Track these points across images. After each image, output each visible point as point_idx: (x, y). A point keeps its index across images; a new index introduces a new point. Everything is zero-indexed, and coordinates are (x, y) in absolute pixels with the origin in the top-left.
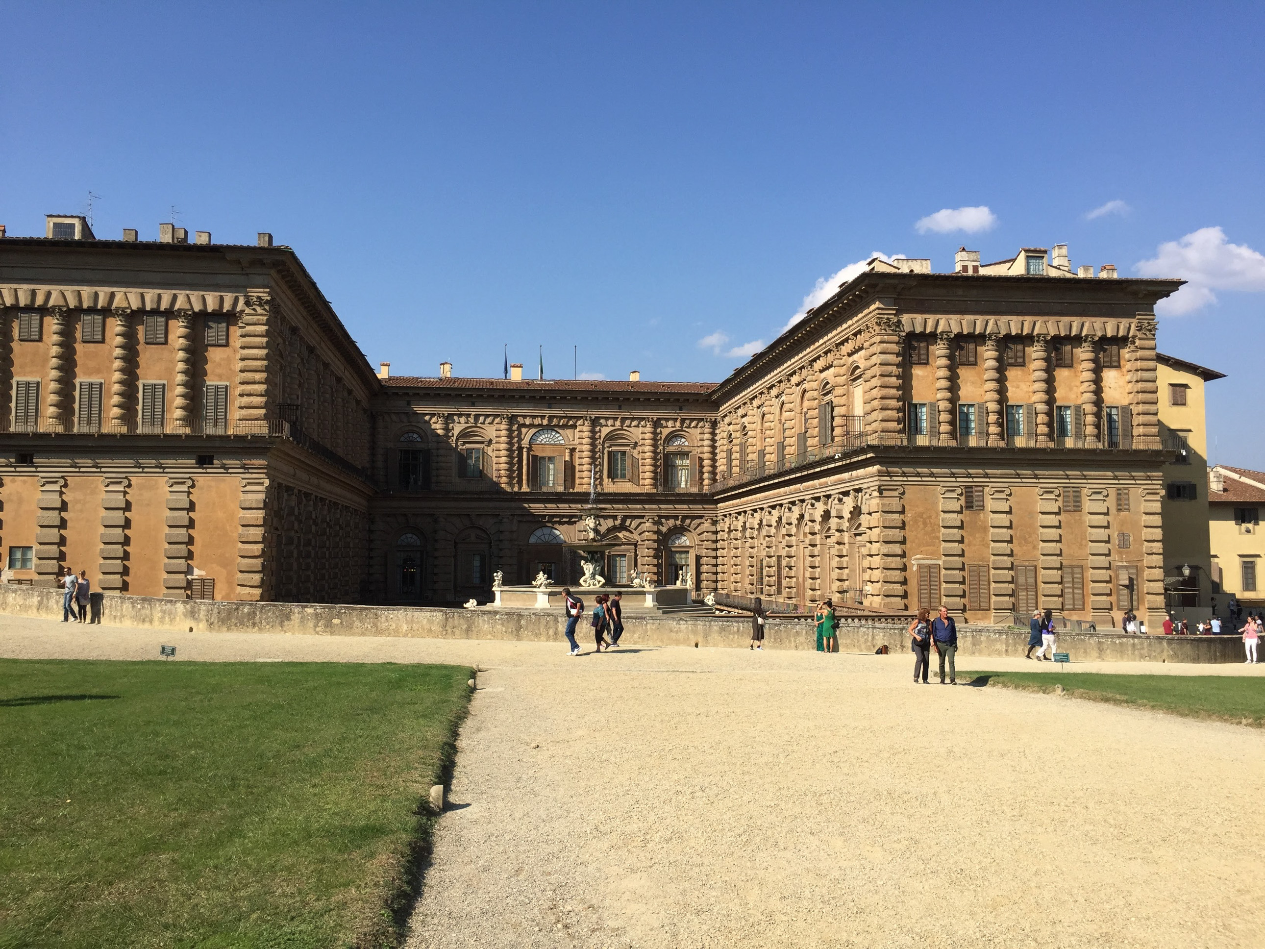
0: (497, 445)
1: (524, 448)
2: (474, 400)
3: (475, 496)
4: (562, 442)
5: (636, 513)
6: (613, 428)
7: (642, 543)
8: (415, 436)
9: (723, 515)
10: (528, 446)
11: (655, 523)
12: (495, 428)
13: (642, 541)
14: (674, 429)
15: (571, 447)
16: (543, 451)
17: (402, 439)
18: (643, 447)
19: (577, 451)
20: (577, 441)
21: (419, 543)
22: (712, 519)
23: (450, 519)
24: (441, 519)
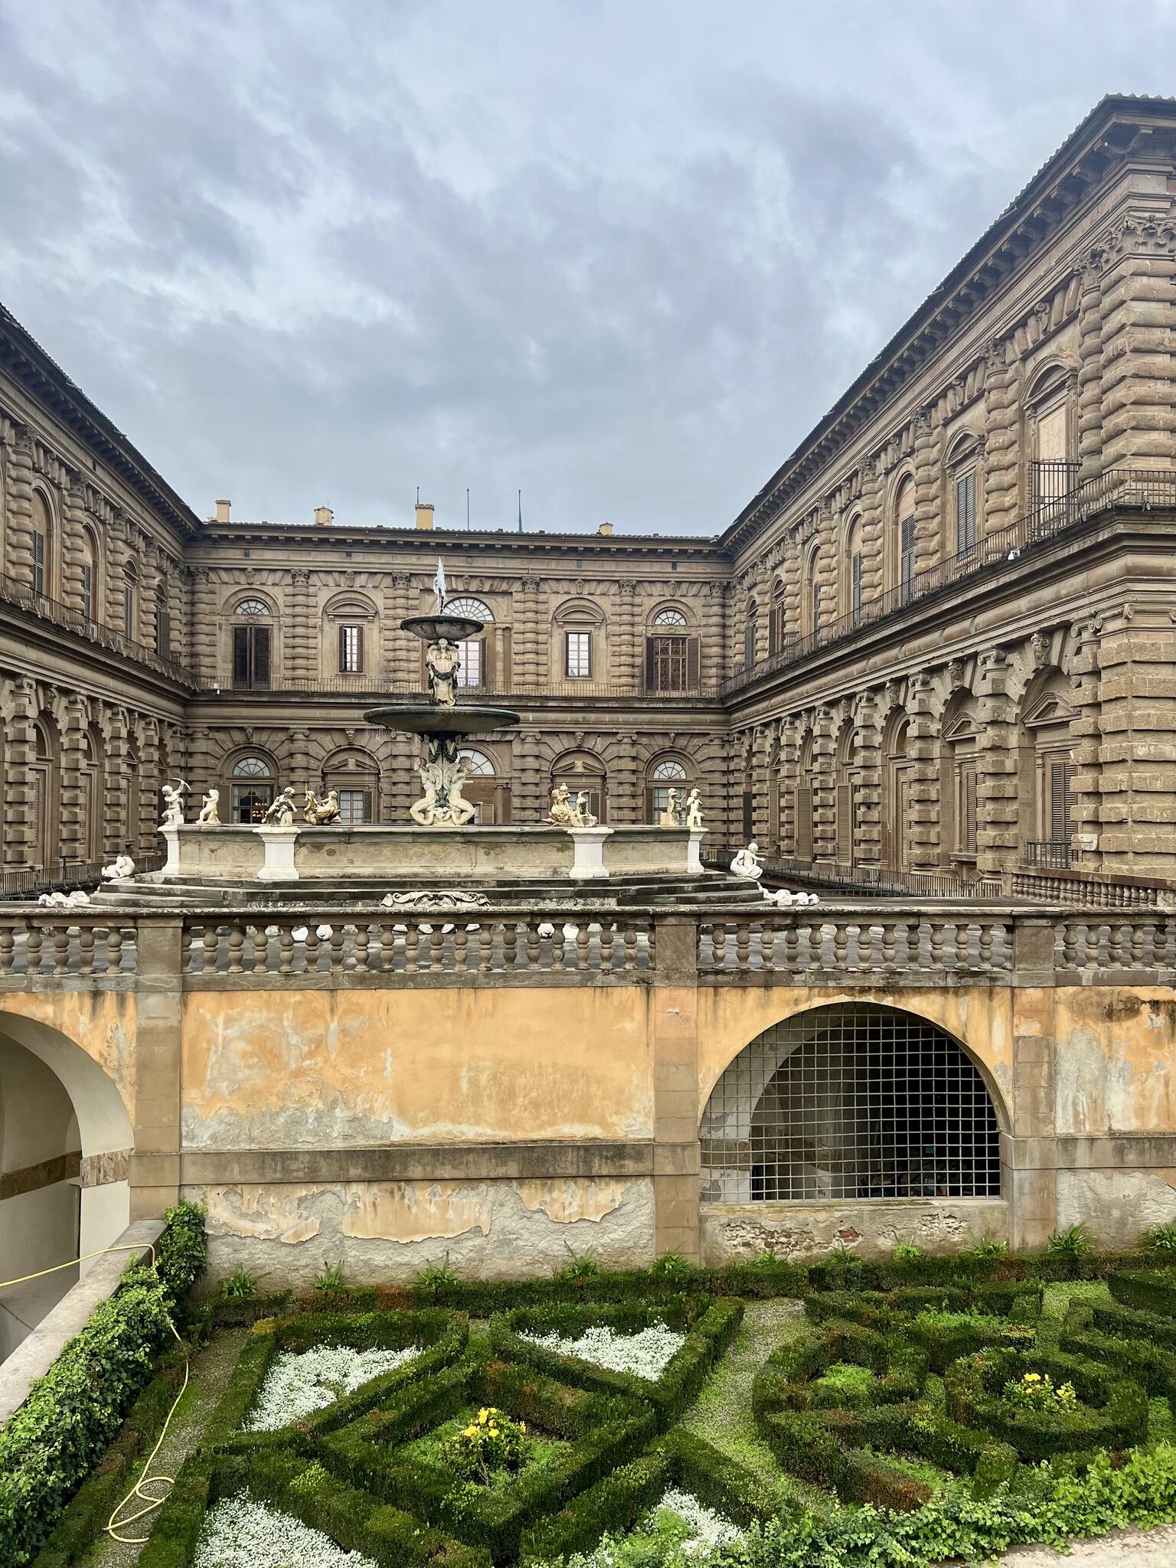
0: (388, 622)
2: (349, 550)
3: (353, 701)
4: (489, 618)
5: (604, 728)
6: (568, 597)
7: (613, 775)
8: (260, 606)
9: (739, 732)
11: (634, 743)
12: (384, 596)
13: (613, 772)
14: (664, 599)
15: (504, 626)
17: (239, 611)
18: (614, 627)
19: (512, 632)
20: (513, 617)
21: (267, 773)
22: (721, 738)
23: (313, 736)
24: (300, 736)
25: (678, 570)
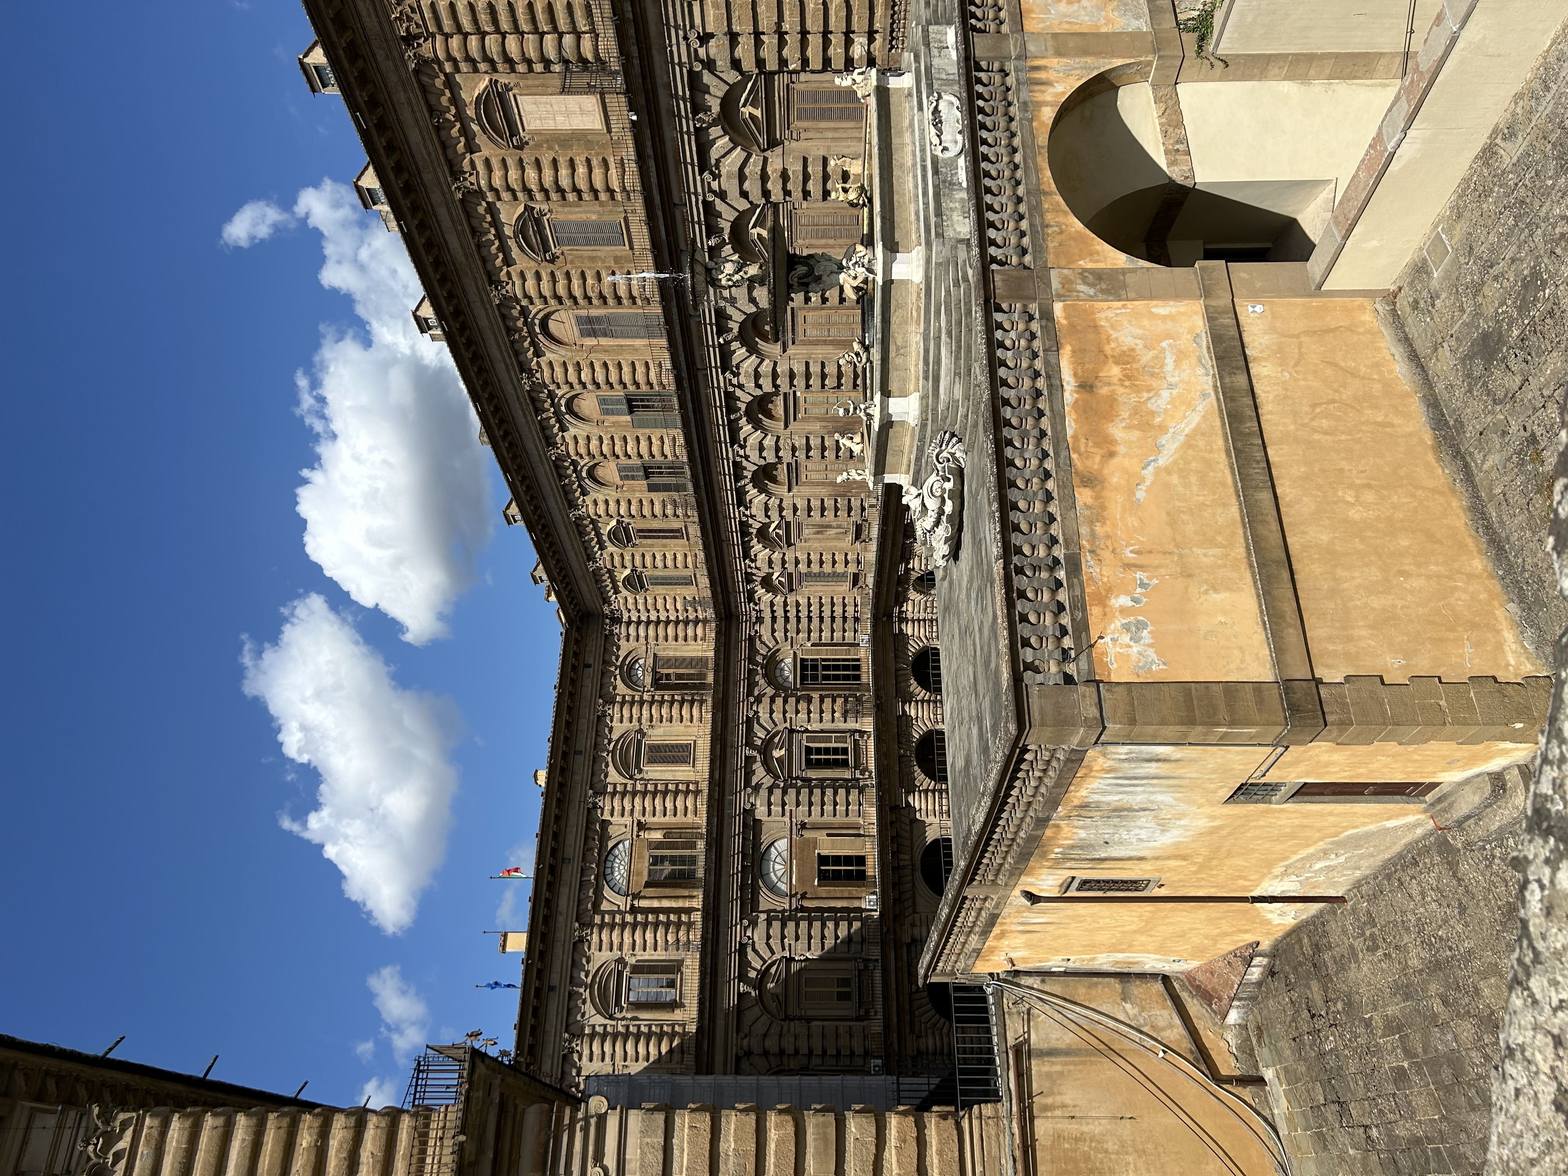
0: (626, 947)
1: (632, 905)
2: (546, 988)
3: (708, 981)
4: (627, 843)
5: (743, 729)
6: (610, 764)
7: (789, 721)
10: (629, 898)
11: (758, 701)
12: (597, 953)
13: (785, 721)
14: (618, 676)
15: (635, 829)
16: (639, 874)
18: (643, 721)
19: (643, 820)
20: (627, 820)
22: (755, 624)
23: (746, 1029)
24: (745, 1042)
25: (591, 661)
